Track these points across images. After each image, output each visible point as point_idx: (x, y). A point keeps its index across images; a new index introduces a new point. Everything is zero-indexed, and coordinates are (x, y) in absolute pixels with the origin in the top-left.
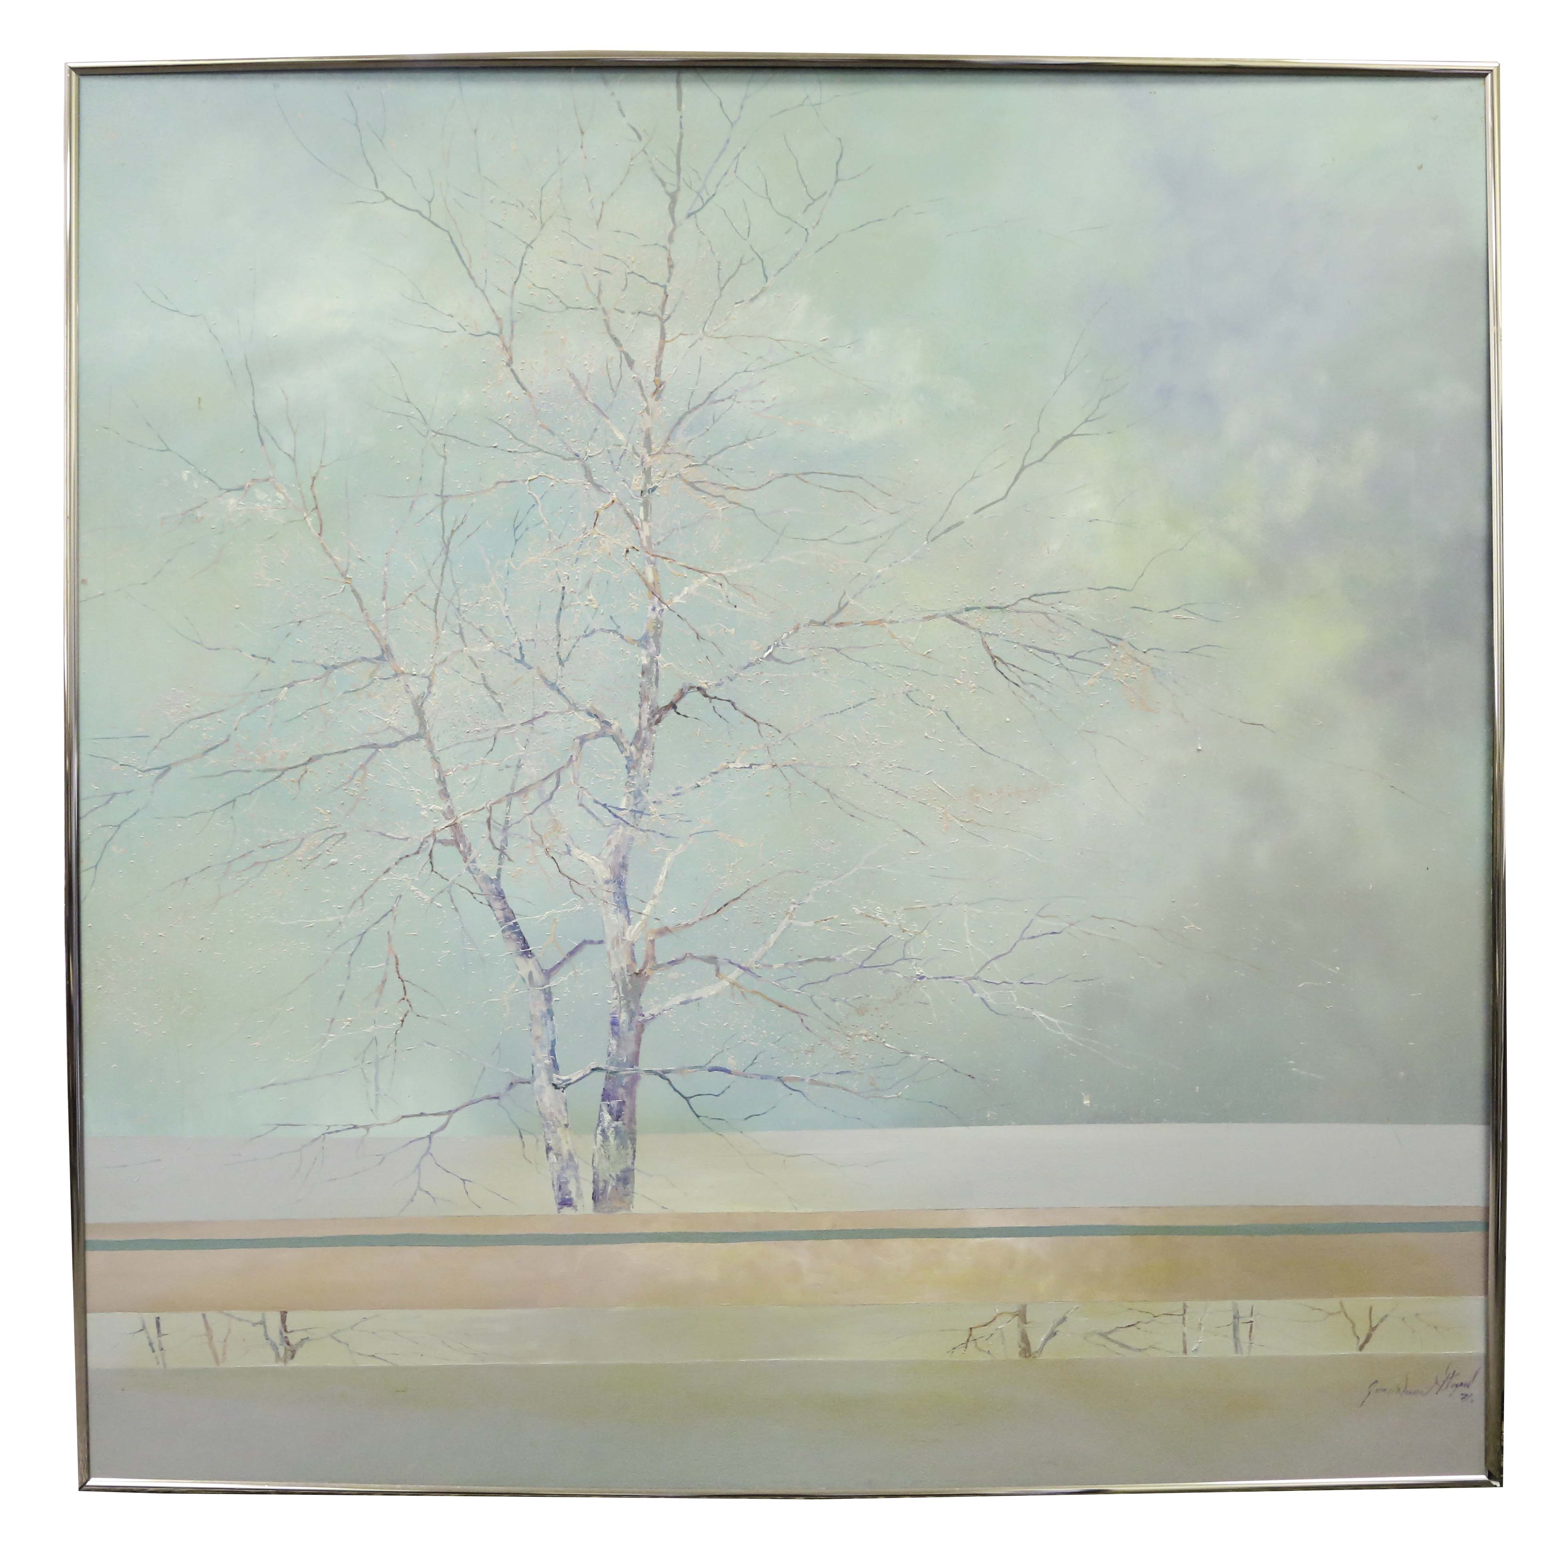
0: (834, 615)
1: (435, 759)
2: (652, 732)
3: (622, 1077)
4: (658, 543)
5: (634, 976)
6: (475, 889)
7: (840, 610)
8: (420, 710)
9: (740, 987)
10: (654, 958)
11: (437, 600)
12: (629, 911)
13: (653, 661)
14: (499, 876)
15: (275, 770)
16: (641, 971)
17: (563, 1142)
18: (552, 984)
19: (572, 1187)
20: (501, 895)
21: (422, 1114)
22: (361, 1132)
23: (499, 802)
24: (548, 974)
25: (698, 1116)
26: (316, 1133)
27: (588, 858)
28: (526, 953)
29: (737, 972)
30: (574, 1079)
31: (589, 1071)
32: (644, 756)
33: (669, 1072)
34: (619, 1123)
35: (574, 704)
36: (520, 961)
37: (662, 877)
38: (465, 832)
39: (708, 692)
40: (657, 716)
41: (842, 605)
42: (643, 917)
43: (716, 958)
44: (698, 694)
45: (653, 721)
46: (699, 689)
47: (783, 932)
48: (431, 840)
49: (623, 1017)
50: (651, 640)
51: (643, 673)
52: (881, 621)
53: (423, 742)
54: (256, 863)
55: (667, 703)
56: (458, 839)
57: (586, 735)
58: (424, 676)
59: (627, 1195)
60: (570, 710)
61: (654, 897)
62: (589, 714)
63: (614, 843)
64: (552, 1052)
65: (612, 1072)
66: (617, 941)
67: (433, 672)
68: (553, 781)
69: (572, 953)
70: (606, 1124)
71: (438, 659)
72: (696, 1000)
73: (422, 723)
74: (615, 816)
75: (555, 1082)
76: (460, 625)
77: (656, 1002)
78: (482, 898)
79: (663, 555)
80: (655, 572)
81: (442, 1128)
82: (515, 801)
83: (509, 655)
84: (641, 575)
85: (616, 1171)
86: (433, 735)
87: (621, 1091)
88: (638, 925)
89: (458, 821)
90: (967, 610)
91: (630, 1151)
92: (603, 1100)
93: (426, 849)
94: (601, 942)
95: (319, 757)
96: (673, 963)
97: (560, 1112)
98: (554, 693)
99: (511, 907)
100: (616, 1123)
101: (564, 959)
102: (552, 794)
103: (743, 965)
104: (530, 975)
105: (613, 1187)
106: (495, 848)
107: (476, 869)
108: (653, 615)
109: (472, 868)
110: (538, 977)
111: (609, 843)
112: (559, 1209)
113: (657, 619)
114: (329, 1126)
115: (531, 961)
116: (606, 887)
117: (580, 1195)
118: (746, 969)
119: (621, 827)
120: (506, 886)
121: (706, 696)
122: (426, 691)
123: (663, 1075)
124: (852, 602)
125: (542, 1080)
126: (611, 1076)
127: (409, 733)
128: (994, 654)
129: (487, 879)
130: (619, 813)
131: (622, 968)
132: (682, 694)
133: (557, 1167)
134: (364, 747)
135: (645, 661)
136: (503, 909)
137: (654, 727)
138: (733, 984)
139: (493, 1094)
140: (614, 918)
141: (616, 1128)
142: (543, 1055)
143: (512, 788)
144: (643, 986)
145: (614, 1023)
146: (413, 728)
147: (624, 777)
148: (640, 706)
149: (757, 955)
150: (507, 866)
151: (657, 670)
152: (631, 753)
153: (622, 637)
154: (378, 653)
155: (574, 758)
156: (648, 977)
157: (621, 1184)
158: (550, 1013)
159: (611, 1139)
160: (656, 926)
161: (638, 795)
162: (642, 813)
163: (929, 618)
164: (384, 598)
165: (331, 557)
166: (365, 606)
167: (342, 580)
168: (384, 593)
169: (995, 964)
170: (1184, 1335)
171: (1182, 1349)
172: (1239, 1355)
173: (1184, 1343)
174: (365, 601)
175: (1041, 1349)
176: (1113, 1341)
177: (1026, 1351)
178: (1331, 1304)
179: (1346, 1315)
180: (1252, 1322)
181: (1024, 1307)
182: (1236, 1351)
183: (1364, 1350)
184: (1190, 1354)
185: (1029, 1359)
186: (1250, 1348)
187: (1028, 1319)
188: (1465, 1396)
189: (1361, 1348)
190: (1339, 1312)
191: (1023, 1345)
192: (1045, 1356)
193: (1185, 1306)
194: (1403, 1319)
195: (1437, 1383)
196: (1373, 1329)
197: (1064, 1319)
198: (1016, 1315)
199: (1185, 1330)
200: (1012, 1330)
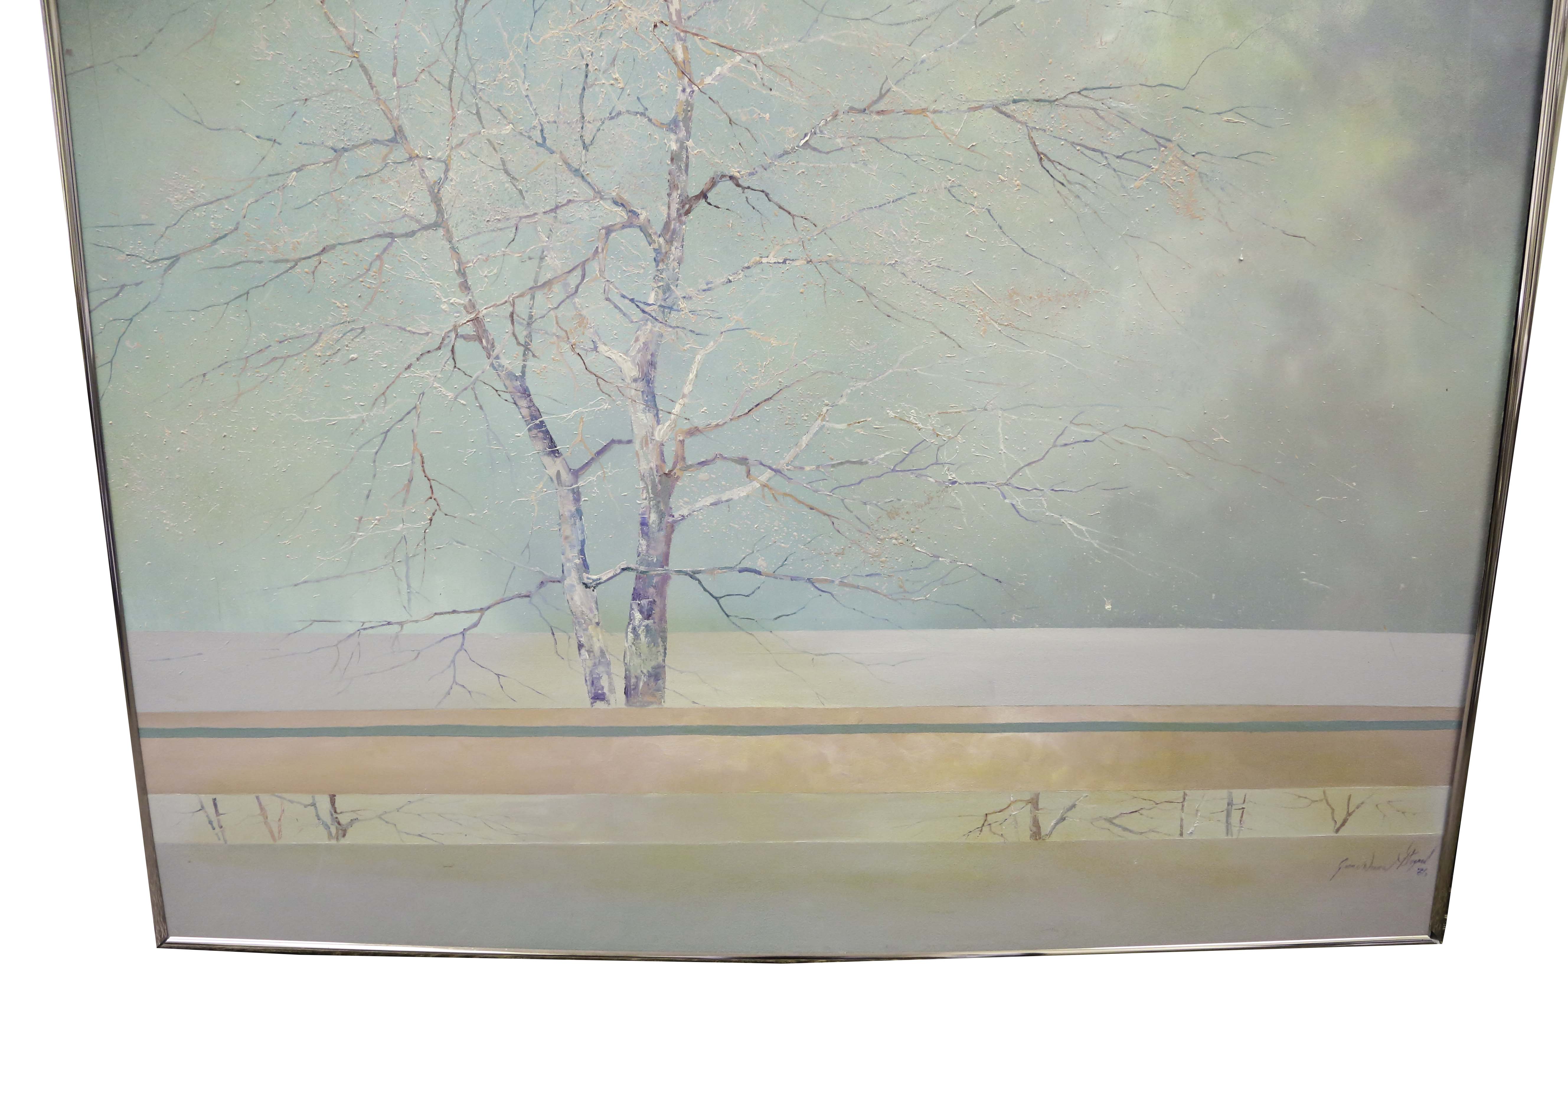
0: (875, 102)
1: (454, 249)
2: (682, 223)
3: (652, 577)
4: (689, 18)
5: (664, 477)
6: (500, 386)
7: (881, 96)
8: (436, 196)
9: (770, 489)
10: (684, 459)
11: (451, 77)
12: (658, 410)
13: (683, 147)
14: (523, 372)
15: (287, 261)
16: (670, 471)
17: (595, 639)
18: (581, 483)
19: (604, 682)
20: (526, 393)
21: (454, 612)
22: (395, 628)
23: (522, 295)
24: (576, 474)
25: (728, 616)
26: (351, 628)
27: (615, 355)
28: (553, 452)
29: (769, 473)
30: (604, 578)
31: (619, 571)
32: (673, 248)
33: (699, 572)
34: (650, 622)
35: (599, 192)
36: (547, 460)
37: (691, 376)
38: (487, 326)
39: (740, 182)
40: (687, 206)
41: (883, 92)
42: (673, 416)
43: (747, 459)
44: (730, 184)
45: (682, 211)
46: (731, 178)
47: (816, 434)
48: (453, 335)
49: (653, 518)
50: (681, 124)
51: (672, 160)
52: (924, 110)
53: (441, 232)
54: (275, 359)
55: (698, 192)
56: (480, 334)
57: (612, 225)
58: (439, 160)
59: (658, 690)
60: (595, 198)
61: (684, 396)
62: (616, 203)
63: (642, 340)
64: (582, 552)
65: (642, 572)
66: (647, 440)
67: (449, 156)
68: (578, 273)
69: (600, 453)
70: (637, 623)
71: (455, 142)
72: (727, 501)
73: (440, 211)
74: (643, 311)
75: (586, 581)
76: (477, 105)
77: (686, 503)
78: (508, 396)
79: (694, 31)
80: (685, 49)
81: (475, 625)
82: (539, 295)
83: (530, 137)
84: (670, 52)
85: (647, 668)
86: (451, 223)
87: (652, 590)
88: (667, 424)
89: (480, 315)
90: (1015, 101)
91: (661, 649)
92: (634, 599)
93: (448, 345)
94: (629, 442)
95: (333, 247)
96: (703, 464)
97: (591, 610)
98: (578, 180)
99: (537, 404)
100: (646, 622)
101: (592, 459)
102: (577, 287)
103: (774, 467)
104: (558, 474)
105: (645, 683)
106: (519, 344)
107: (499, 366)
108: (682, 97)
109: (496, 365)
110: (566, 477)
111: (637, 340)
112: (592, 703)
113: (687, 101)
114: (364, 623)
115: (558, 460)
116: (634, 385)
117: (612, 690)
118: (777, 471)
119: (649, 323)
120: (531, 384)
121: (738, 185)
122: (442, 176)
123: (693, 575)
124: (894, 88)
125: (572, 579)
126: (641, 576)
127: (426, 222)
128: (1040, 150)
129: (511, 376)
130: (647, 309)
131: (651, 468)
132: (713, 183)
133: (590, 663)
134: (380, 236)
135: (674, 147)
136: (529, 407)
137: (683, 218)
138: (764, 486)
139: (524, 593)
140: (642, 418)
141: (647, 626)
142: (573, 554)
143: (536, 281)
144: (673, 487)
145: (644, 523)
146: (431, 216)
147: (652, 271)
148: (669, 195)
149: (788, 457)
150: (531, 363)
151: (687, 157)
152: (660, 246)
153: (650, 120)
154: (391, 134)
155: (600, 250)
156: (678, 478)
157: (652, 679)
158: (579, 513)
159: (642, 637)
160: (687, 426)
161: (667, 289)
162: (671, 308)
163: (975, 109)
164: (394, 75)
165: (336, 27)
166: (374, 83)
167: (349, 53)
168: (395, 69)
169: (1027, 470)
170: (1182, 820)
171: (1179, 832)
172: (1230, 837)
173: (1182, 827)
174: (374, 78)
175: (1051, 832)
176: (1117, 825)
177: (1037, 833)
178: (1315, 793)
179: (1328, 803)
180: (1243, 808)
181: (1037, 796)
182: (1227, 834)
183: (1339, 832)
184: (1185, 837)
185: (1039, 841)
186: (1239, 831)
187: (1040, 806)
188: (1420, 871)
189: (1337, 831)
190: (1321, 800)
191: (1034, 829)
192: (1055, 838)
193: (1185, 794)
194: (1377, 806)
195: (1398, 859)
196: (1349, 814)
197: (1074, 806)
198: (1029, 802)
199: (1183, 815)
200: (1024, 815)
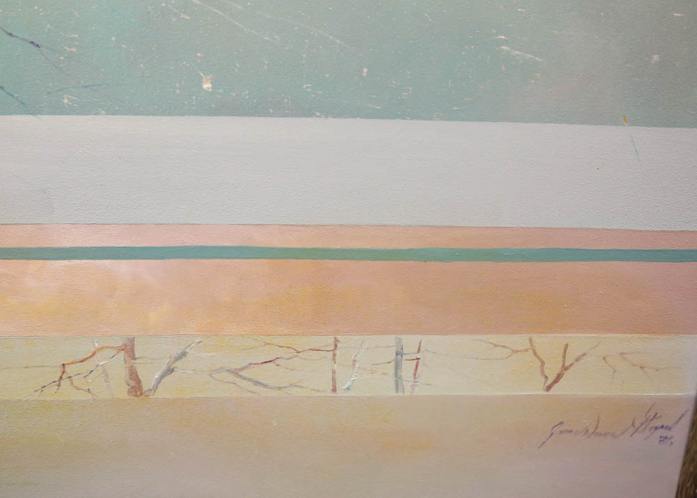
170: (334, 372)
171: (331, 387)
172: (400, 394)
173: (334, 380)
175: (156, 387)
176: (245, 378)
177: (136, 388)
178: (519, 340)
179: (535, 353)
180: (418, 359)
181: (132, 341)
182: (397, 390)
183: (552, 389)
184: (340, 393)
185: (141, 398)
186: (413, 387)
187: (137, 355)
188: (663, 439)
189: (549, 388)
190: (526, 350)
191: (133, 383)
192: (161, 394)
193: (336, 340)
194: (604, 358)
195: (633, 425)
196: (566, 369)
197: (184, 354)
198: (120, 349)
199: (336, 367)
200: (118, 367)
